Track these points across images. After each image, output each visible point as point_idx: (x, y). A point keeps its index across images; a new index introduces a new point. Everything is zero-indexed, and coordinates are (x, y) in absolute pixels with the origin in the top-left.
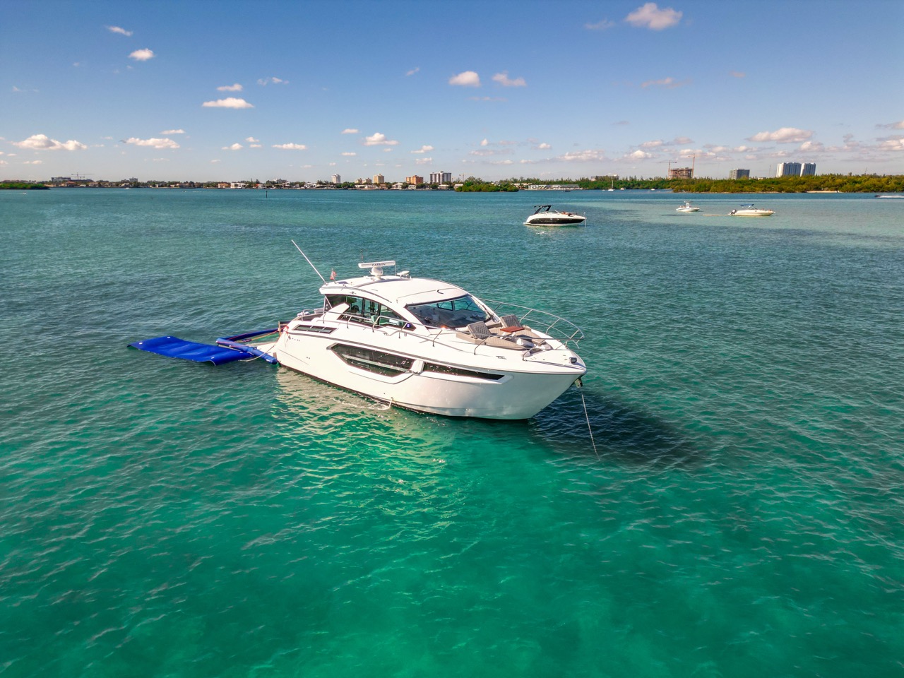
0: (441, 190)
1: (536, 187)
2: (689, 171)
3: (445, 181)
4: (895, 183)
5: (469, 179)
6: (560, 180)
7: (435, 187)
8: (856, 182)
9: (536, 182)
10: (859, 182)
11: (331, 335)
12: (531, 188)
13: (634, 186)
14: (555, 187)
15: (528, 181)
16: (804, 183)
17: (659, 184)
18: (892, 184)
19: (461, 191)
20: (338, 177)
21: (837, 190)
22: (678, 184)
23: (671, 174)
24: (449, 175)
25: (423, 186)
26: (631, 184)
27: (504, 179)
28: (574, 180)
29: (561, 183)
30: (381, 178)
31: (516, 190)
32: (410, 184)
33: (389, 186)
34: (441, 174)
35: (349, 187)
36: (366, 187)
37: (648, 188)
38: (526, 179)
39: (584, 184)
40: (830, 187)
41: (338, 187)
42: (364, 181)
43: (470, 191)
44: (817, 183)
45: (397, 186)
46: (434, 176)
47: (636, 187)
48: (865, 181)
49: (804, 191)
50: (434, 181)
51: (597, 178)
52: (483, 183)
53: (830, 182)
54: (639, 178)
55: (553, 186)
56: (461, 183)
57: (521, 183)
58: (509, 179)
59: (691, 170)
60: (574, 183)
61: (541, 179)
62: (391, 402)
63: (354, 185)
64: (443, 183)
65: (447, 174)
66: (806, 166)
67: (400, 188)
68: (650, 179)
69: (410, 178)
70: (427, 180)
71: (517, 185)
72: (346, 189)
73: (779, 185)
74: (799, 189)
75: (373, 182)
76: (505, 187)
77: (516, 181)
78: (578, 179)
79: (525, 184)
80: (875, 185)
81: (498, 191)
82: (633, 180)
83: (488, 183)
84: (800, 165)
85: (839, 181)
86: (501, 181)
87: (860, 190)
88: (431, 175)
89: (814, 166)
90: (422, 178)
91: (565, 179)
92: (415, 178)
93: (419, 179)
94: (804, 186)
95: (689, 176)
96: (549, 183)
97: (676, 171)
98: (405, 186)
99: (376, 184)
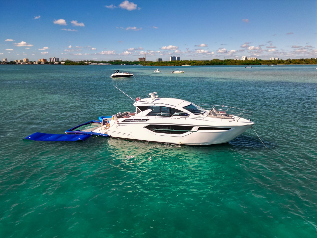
0: (56, 64)
1: (94, 64)
2: (144, 59)
3: (56, 61)
4: (204, 63)
5: (67, 60)
6: (102, 61)
7: (53, 63)
8: (194, 62)
9: (93, 62)
10: (195, 63)
11: (147, 122)
12: (92, 64)
13: (128, 63)
14: (101, 64)
15: (90, 61)
16: (180, 63)
17: (136, 63)
18: (203, 63)
19: (65, 65)
20: (6, 59)
21: (189, 65)
22: (142, 63)
23: (139, 59)
24: (58, 59)
25: (48, 63)
26: (127, 63)
27: (81, 61)
28: (107, 61)
29: (103, 62)
30: (27, 60)
31: (87, 65)
32: (41, 62)
33: (32, 63)
34: (54, 58)
35: (13, 63)
36: (21, 63)
37: (133, 64)
38: (89, 61)
39: (111, 62)
40: (188, 64)
41: (7, 63)
42: (19, 61)
43: (69, 65)
44: (184, 63)
45: (36, 63)
46: (51, 59)
47: (129, 64)
48: (196, 62)
49: (181, 65)
50: (51, 61)
51: (115, 60)
52: (73, 62)
53: (187, 62)
54: (129, 61)
55: (100, 63)
56: (64, 62)
57: (88, 62)
58: (83, 60)
59: (145, 58)
60: (107, 62)
61: (95, 61)
62: (180, 144)
63: (15, 63)
64: (56, 62)
65: (57, 58)
66: (178, 57)
67: (37, 63)
68: (133, 61)
69: (41, 60)
70: (48, 61)
71: (86, 63)
72: (12, 64)
73: (174, 64)
74: (179, 65)
75: (24, 61)
76: (82, 63)
77: (85, 61)
78: (109, 61)
79: (89, 62)
80: (199, 63)
81: (81, 65)
82: (127, 62)
83: (75, 62)
84: (176, 57)
85: (190, 62)
86: (80, 61)
87: (195, 65)
88: (50, 59)
89: (180, 57)
90: (46, 60)
91: (104, 61)
92: (43, 60)
93: (45, 60)
94: (181, 64)
95: (144, 60)
96: (99, 62)
97: (140, 59)
98: (39, 63)
99: (25, 62)
